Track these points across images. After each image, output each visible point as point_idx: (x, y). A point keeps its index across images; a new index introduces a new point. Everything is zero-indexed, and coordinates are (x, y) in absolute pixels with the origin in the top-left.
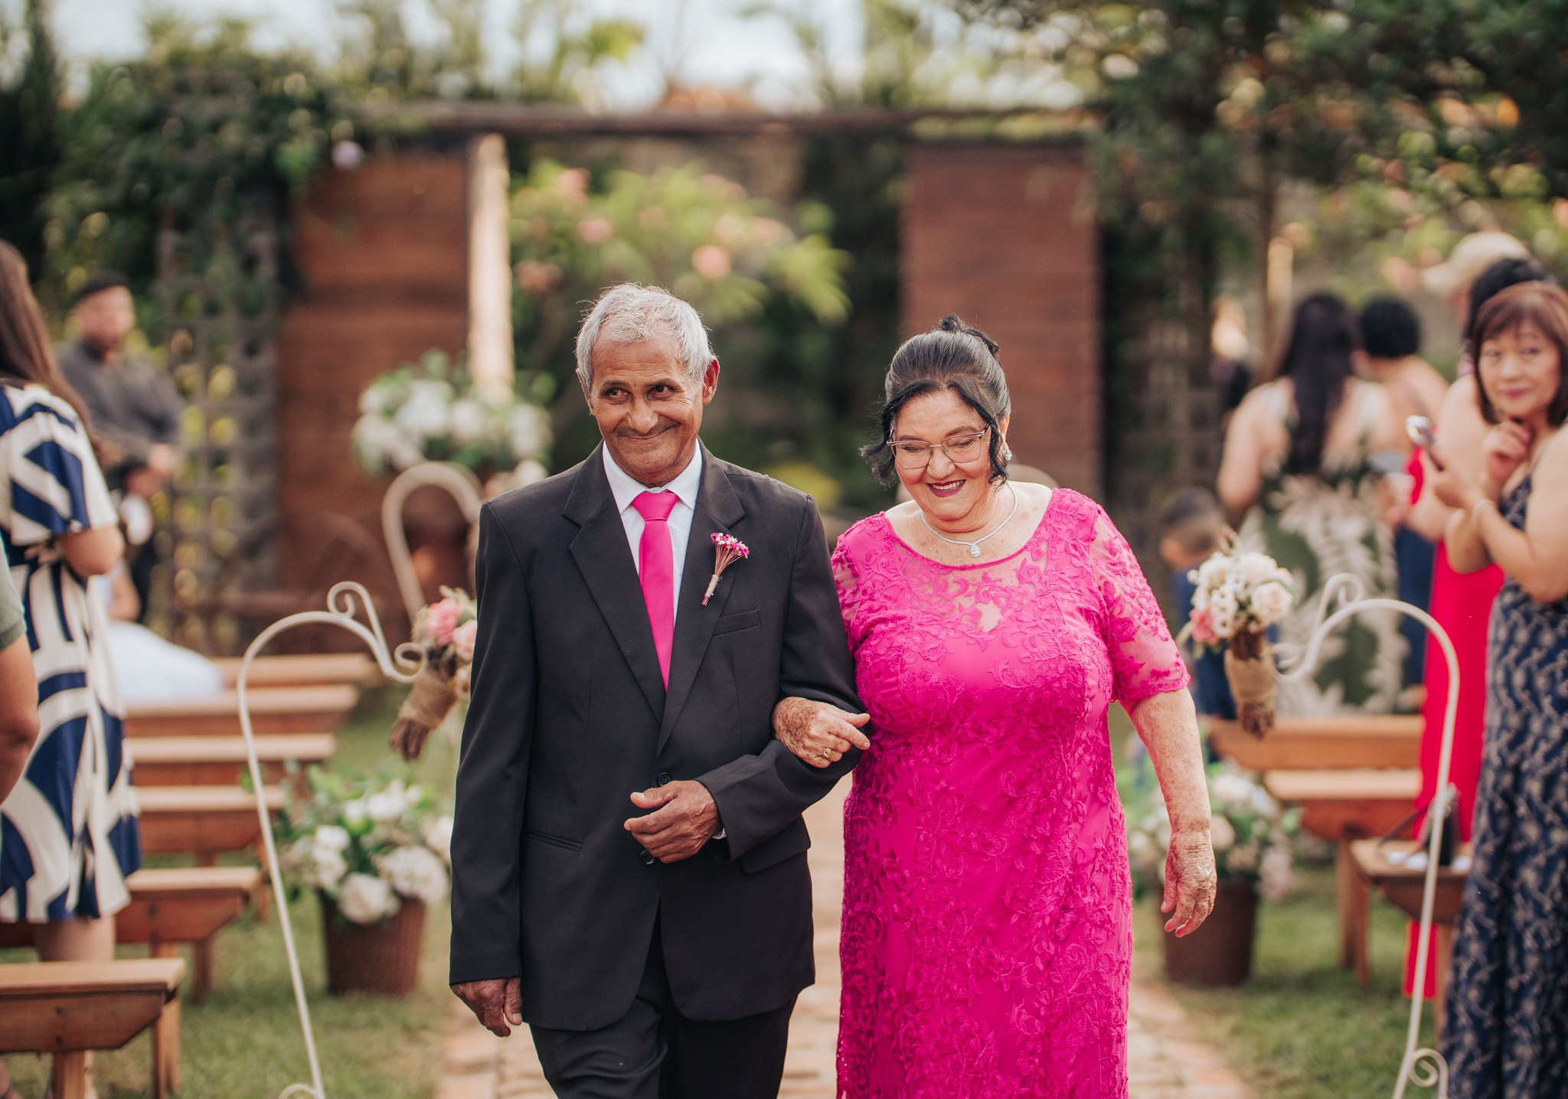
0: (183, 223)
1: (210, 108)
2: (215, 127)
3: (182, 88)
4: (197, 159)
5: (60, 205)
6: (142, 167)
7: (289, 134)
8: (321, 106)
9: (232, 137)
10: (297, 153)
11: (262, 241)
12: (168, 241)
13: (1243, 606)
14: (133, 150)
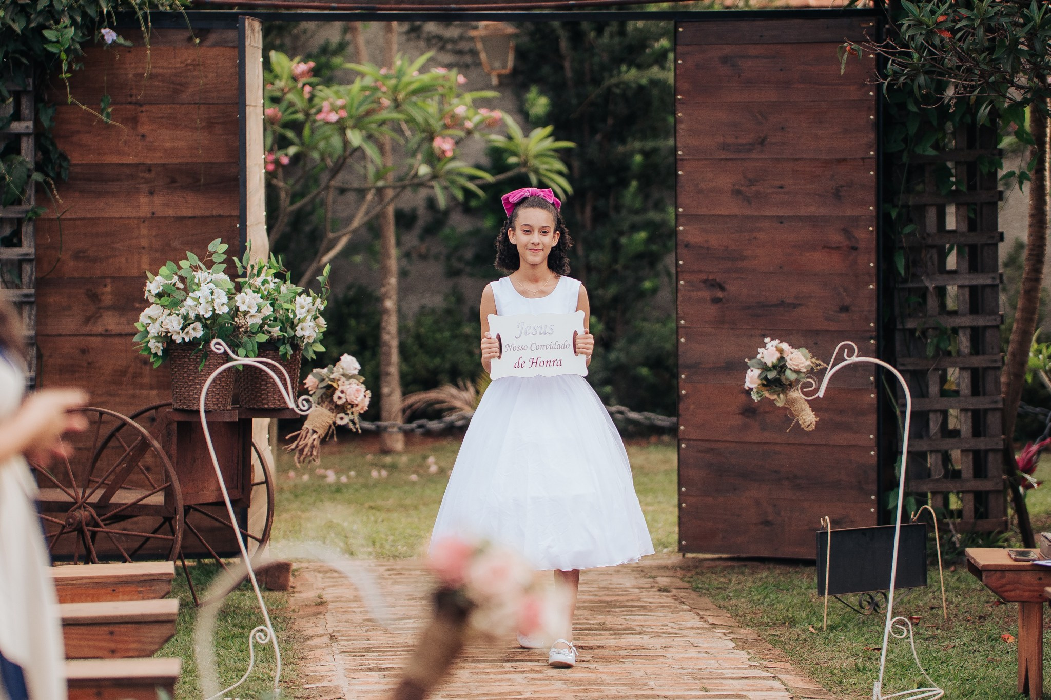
10: (62, 34)
11: (21, 126)
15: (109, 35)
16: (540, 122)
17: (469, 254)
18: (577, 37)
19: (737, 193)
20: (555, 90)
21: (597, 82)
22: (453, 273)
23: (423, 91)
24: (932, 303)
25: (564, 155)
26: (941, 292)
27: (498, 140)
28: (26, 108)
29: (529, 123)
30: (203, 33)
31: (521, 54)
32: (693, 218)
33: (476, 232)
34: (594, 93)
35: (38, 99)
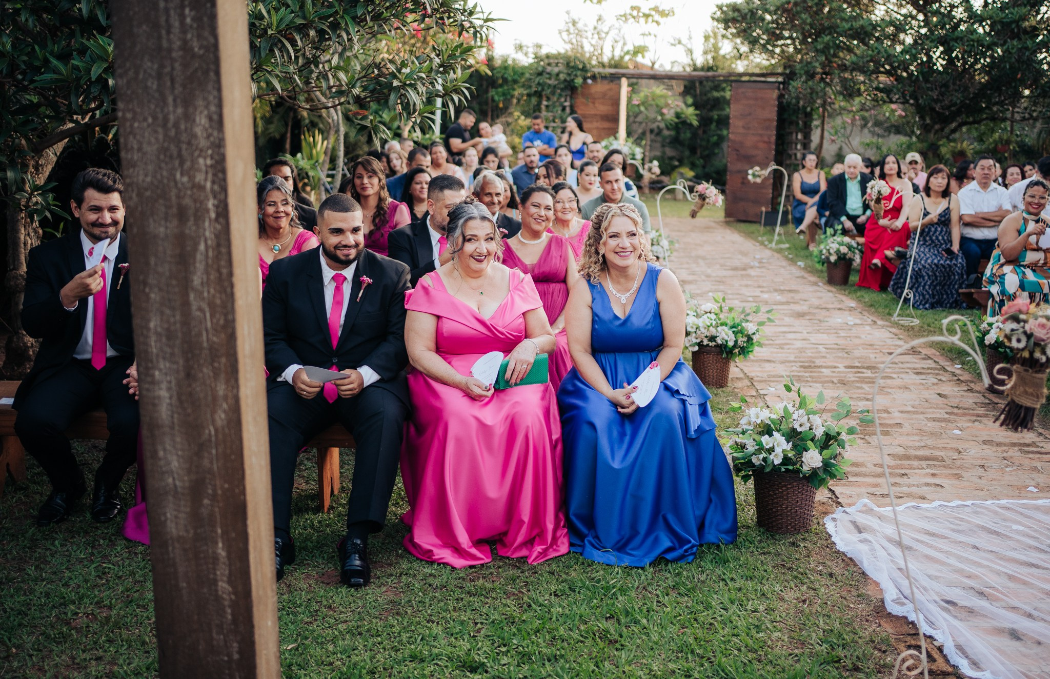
0: (548, 99)
1: (556, 70)
2: (558, 75)
3: (549, 64)
4: (552, 82)
5: (516, 93)
6: (539, 84)
7: (576, 76)
8: (584, 69)
9: (562, 76)
10: (579, 81)
11: (567, 104)
12: (545, 103)
13: (879, 192)
14: (537, 80)
15: (589, 81)
16: (690, 106)
17: (668, 141)
18: (701, 83)
19: (744, 127)
20: (694, 96)
21: (705, 95)
22: (663, 146)
23: (661, 96)
24: (793, 157)
25: (697, 115)
26: (795, 155)
27: (679, 110)
28: (568, 99)
29: (688, 106)
30: (612, 81)
31: (685, 87)
32: (733, 133)
33: (670, 136)
34: (705, 98)
35: (571, 97)
